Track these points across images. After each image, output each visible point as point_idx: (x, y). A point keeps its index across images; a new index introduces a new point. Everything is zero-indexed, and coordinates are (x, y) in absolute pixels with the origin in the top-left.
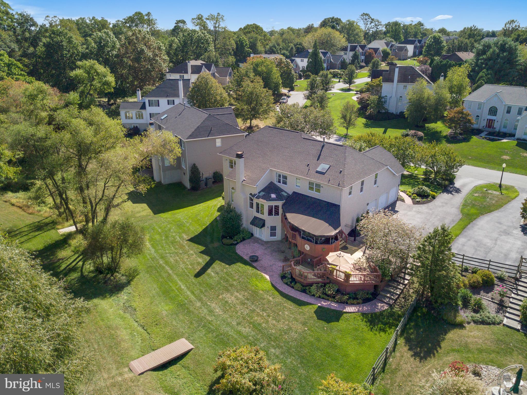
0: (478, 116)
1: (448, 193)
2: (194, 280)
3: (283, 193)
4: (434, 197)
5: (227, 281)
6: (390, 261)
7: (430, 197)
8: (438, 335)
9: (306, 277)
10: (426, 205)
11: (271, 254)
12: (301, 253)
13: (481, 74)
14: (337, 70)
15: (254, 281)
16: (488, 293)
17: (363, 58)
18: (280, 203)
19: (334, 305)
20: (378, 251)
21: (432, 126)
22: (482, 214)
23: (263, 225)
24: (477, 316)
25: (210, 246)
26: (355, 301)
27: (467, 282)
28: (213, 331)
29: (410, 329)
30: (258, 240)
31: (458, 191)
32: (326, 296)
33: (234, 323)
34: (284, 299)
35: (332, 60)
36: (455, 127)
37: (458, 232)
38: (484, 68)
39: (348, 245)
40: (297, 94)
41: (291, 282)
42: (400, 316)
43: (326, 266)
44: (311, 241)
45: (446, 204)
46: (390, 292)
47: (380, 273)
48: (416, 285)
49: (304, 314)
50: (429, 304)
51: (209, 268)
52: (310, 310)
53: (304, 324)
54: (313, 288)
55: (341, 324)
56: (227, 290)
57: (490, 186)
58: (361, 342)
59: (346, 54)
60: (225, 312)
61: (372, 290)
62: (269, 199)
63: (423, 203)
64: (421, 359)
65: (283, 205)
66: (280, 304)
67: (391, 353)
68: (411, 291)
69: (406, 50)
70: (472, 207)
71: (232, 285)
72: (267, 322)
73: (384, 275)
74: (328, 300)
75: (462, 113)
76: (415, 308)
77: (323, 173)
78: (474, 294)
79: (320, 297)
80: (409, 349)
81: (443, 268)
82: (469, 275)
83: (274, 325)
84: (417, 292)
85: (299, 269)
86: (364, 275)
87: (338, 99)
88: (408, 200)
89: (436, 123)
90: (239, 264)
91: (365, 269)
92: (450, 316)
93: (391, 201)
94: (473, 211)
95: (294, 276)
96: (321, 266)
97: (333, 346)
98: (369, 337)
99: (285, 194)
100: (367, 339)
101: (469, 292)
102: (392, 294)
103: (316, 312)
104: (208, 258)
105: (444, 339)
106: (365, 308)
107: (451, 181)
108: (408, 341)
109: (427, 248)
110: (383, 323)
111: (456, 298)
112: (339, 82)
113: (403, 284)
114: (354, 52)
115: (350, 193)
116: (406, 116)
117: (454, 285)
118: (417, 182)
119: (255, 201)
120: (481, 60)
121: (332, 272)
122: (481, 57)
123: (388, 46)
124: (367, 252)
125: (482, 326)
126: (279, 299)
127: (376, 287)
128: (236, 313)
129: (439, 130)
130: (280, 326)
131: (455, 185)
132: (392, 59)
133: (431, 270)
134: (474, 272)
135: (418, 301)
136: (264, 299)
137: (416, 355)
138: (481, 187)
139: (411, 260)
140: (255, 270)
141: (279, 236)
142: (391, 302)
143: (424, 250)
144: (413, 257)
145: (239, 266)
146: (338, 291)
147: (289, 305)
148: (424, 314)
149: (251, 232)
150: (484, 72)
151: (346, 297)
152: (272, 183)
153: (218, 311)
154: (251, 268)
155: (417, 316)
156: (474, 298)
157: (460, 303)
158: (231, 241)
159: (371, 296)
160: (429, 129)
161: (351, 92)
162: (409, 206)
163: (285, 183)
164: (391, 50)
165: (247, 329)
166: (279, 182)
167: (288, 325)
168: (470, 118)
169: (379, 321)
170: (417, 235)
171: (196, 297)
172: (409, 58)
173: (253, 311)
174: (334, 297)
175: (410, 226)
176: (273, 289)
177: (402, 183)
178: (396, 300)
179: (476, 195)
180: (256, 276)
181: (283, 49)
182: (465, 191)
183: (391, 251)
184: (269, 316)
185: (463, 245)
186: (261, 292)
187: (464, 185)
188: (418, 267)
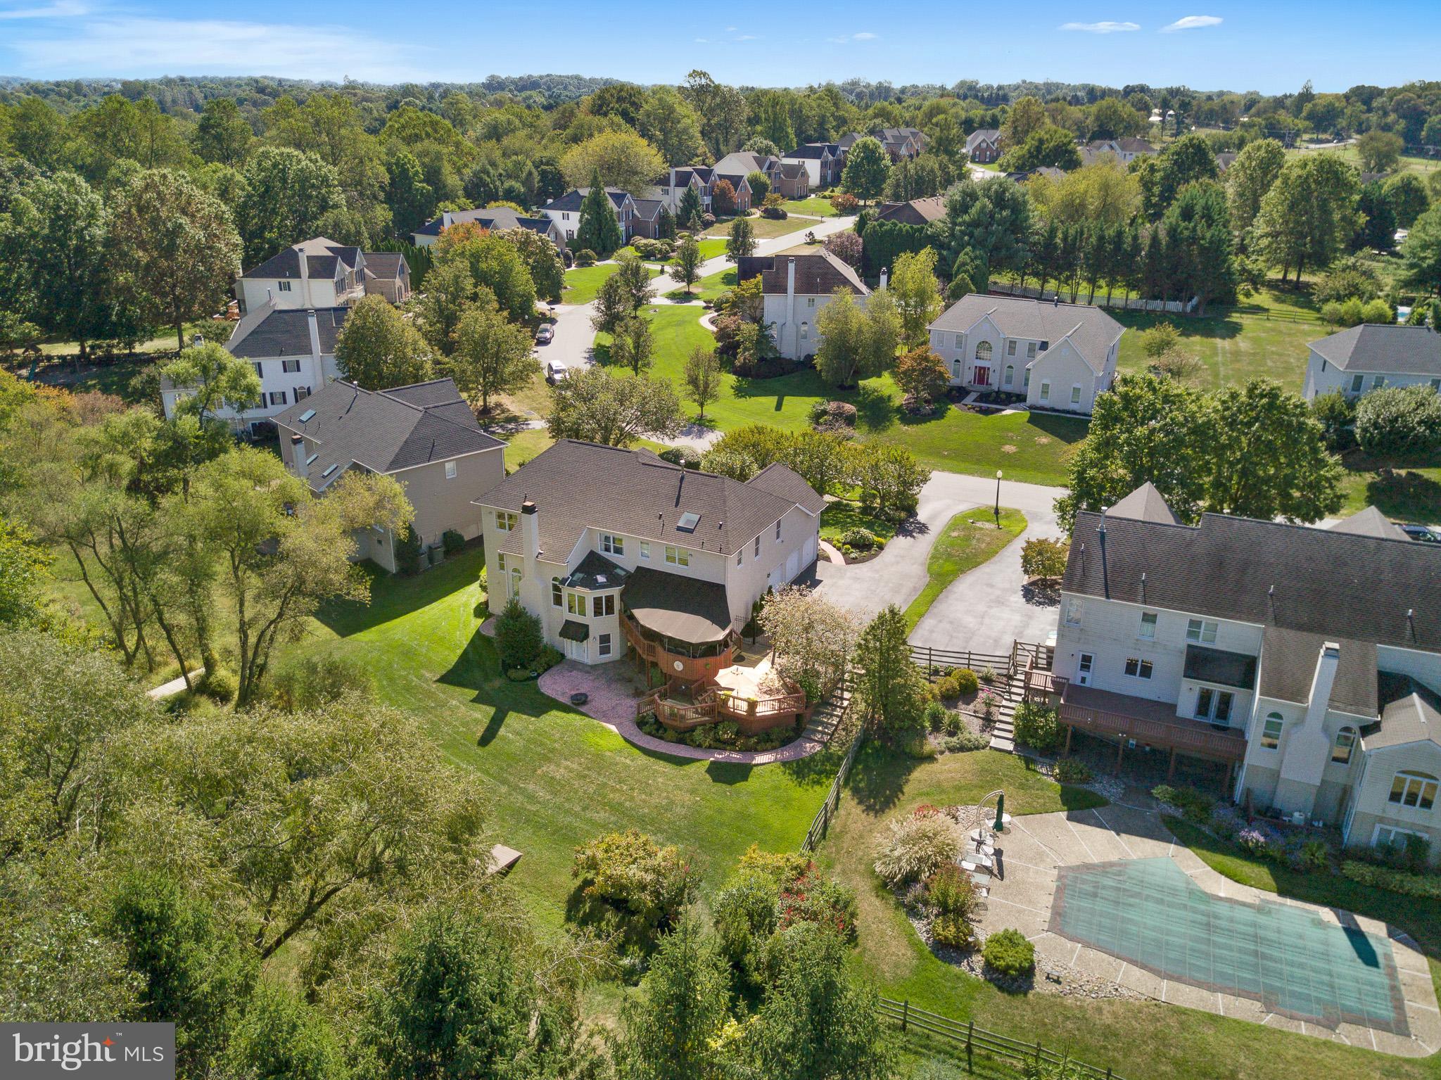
0: (957, 361)
1: (906, 536)
2: (480, 751)
3: (618, 571)
4: (881, 547)
5: (542, 744)
6: (818, 672)
7: (875, 548)
8: (899, 777)
9: (683, 717)
10: (868, 564)
11: (609, 686)
12: (666, 677)
13: (962, 257)
14: (653, 241)
15: (592, 738)
16: (968, 704)
17: (707, 200)
18: (615, 592)
19: (736, 756)
20: (797, 657)
21: (871, 383)
22: (963, 572)
23: (586, 636)
24: (954, 741)
25: (487, 687)
26: (769, 745)
27: (937, 691)
28: (545, 826)
29: (858, 774)
30: (575, 665)
31: (923, 529)
32: (721, 745)
33: (578, 809)
34: (652, 760)
35: (636, 212)
36: (916, 388)
37: (923, 609)
38: (968, 244)
39: (743, 654)
40: (570, 313)
41: (657, 730)
42: (840, 759)
43: (715, 694)
44: (682, 654)
45: (903, 557)
46: (822, 723)
47: (803, 693)
48: (862, 706)
49: (690, 778)
50: (883, 732)
51: (499, 726)
52: (698, 770)
53: (693, 792)
54: (698, 732)
55: (753, 783)
56: (549, 760)
57: (978, 514)
58: (787, 804)
59: (667, 192)
60: (555, 794)
61: (794, 724)
62: (593, 585)
63: (863, 560)
64: (876, 812)
65: (622, 594)
66: (646, 768)
67: (832, 813)
68: (855, 716)
69: (805, 175)
70: (946, 560)
71: (553, 751)
72: (632, 799)
73: (809, 695)
74: (725, 749)
75: (926, 359)
76: (863, 742)
77: (691, 531)
78: (948, 708)
79: (710, 747)
80: (859, 803)
81: (897, 673)
82: (940, 680)
83: (644, 801)
84: (864, 717)
85: (667, 706)
86: (779, 700)
87: (669, 325)
88: (837, 557)
89: (879, 376)
90: (554, 713)
91: (778, 691)
92: (914, 747)
93: (807, 560)
94: (949, 567)
95: (661, 719)
96: (705, 695)
97: (743, 816)
98: (796, 795)
99: (623, 573)
100: (794, 800)
101: (941, 708)
102: (826, 725)
103: (709, 771)
104: (491, 711)
105: (908, 780)
106: (786, 754)
107: (911, 511)
108: (856, 791)
109: (871, 645)
110: (815, 773)
111: (920, 717)
112: (662, 272)
113: (841, 707)
114: (685, 190)
115: (739, 562)
116: (819, 368)
117: (917, 698)
118: (850, 516)
119: (566, 591)
120: (960, 225)
121: (725, 702)
122: (960, 220)
123: (761, 168)
124: (777, 660)
125: (961, 755)
126: (643, 760)
127: (798, 717)
128: (576, 792)
129: (886, 392)
130: (655, 800)
131: (919, 518)
132: (776, 200)
133: (880, 678)
134: (948, 674)
135: (865, 731)
136: (617, 764)
137: (869, 809)
138: (964, 517)
139: (849, 667)
140: (587, 719)
141: (615, 653)
142: (826, 738)
143: (867, 648)
144: (852, 661)
145: (555, 716)
146: (738, 733)
147: (661, 766)
148: (876, 750)
149: (560, 650)
150: (966, 254)
151: (754, 740)
152: (592, 554)
153: (542, 794)
154: (578, 717)
155: (867, 754)
156: (948, 714)
157: (927, 724)
158: (528, 673)
159: (792, 734)
160: (867, 393)
161: (695, 303)
162: (839, 569)
163: (618, 551)
164: (769, 176)
165: (602, 814)
166: (607, 549)
167: (667, 798)
168: (942, 369)
169: (810, 770)
170: (855, 624)
171: (494, 778)
172: (813, 191)
173: (604, 785)
174: (734, 744)
175: (843, 611)
176: (628, 745)
177: (824, 524)
178: (833, 734)
179: (955, 534)
180: (593, 729)
181: (509, 176)
182: (935, 529)
183: (817, 657)
184: (632, 789)
185: (932, 631)
186: (608, 754)
187: (934, 517)
188: (861, 675)
